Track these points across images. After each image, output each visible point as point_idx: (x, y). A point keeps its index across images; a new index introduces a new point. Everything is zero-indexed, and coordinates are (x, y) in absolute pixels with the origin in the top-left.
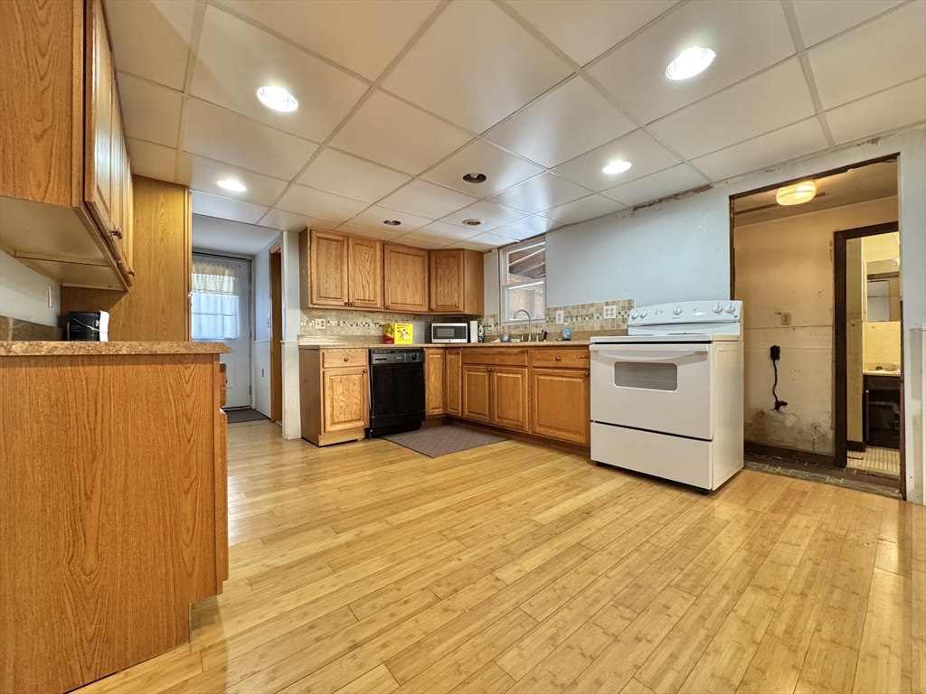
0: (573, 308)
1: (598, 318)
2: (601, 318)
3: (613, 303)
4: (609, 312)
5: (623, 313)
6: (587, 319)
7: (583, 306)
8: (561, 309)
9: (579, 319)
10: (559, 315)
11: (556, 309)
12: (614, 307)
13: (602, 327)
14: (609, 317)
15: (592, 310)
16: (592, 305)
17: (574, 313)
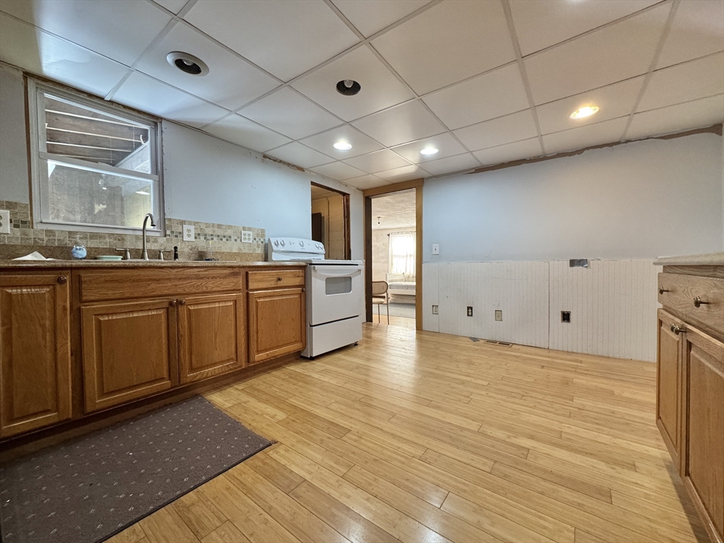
0: (208, 225)
1: (236, 240)
2: (238, 240)
3: (250, 229)
4: (247, 237)
5: (257, 240)
6: (224, 239)
7: (219, 226)
8: (190, 223)
9: (215, 239)
10: (189, 231)
11: (182, 223)
12: (251, 233)
13: (240, 249)
14: (247, 241)
15: (229, 232)
16: (230, 227)
17: (209, 231)
